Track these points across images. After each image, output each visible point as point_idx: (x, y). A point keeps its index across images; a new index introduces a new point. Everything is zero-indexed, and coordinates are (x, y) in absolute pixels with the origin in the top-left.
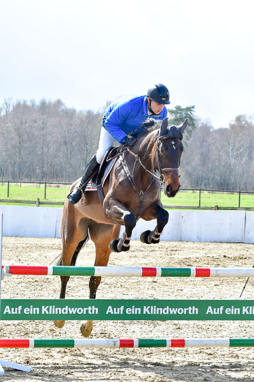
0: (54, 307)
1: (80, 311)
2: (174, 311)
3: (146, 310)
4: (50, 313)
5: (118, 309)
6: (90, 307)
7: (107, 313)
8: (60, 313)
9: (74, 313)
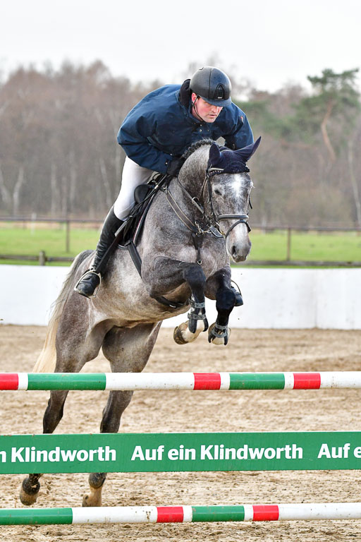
0: (33, 448)
1: (82, 456)
2: (257, 454)
3: (205, 452)
4: (27, 460)
5: (154, 451)
6: (100, 449)
7: (133, 459)
8: (45, 460)
9: (72, 459)
